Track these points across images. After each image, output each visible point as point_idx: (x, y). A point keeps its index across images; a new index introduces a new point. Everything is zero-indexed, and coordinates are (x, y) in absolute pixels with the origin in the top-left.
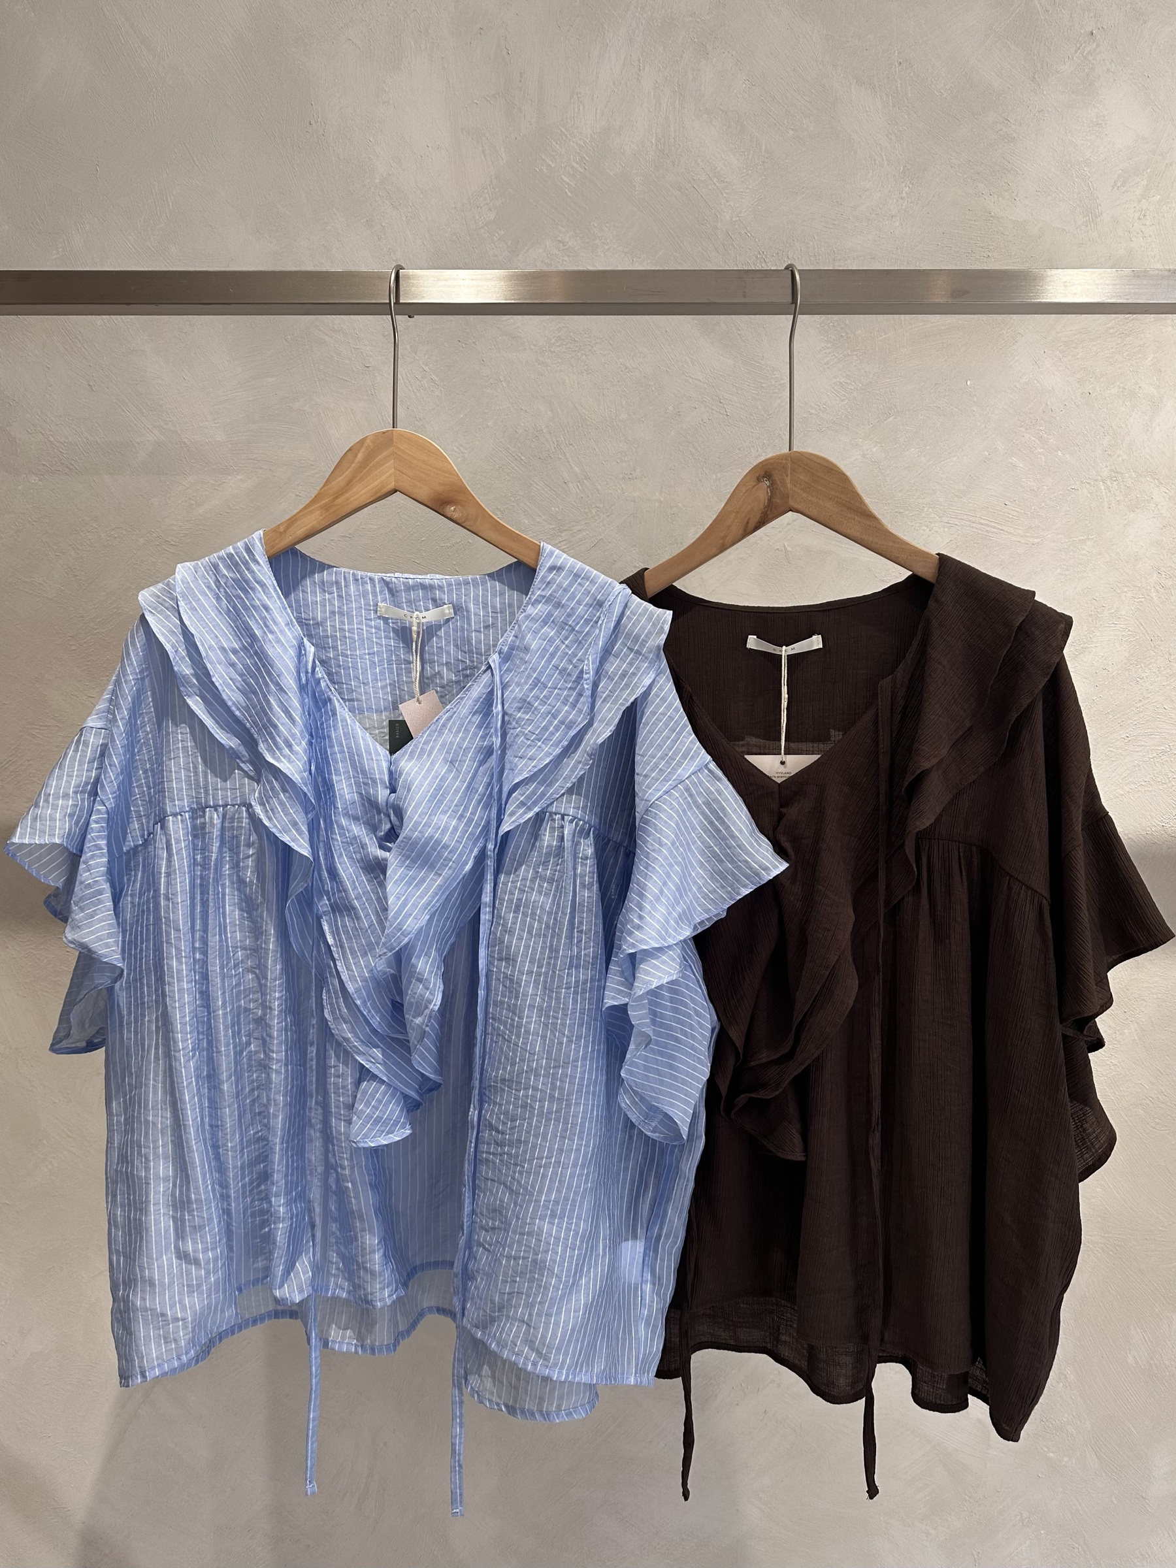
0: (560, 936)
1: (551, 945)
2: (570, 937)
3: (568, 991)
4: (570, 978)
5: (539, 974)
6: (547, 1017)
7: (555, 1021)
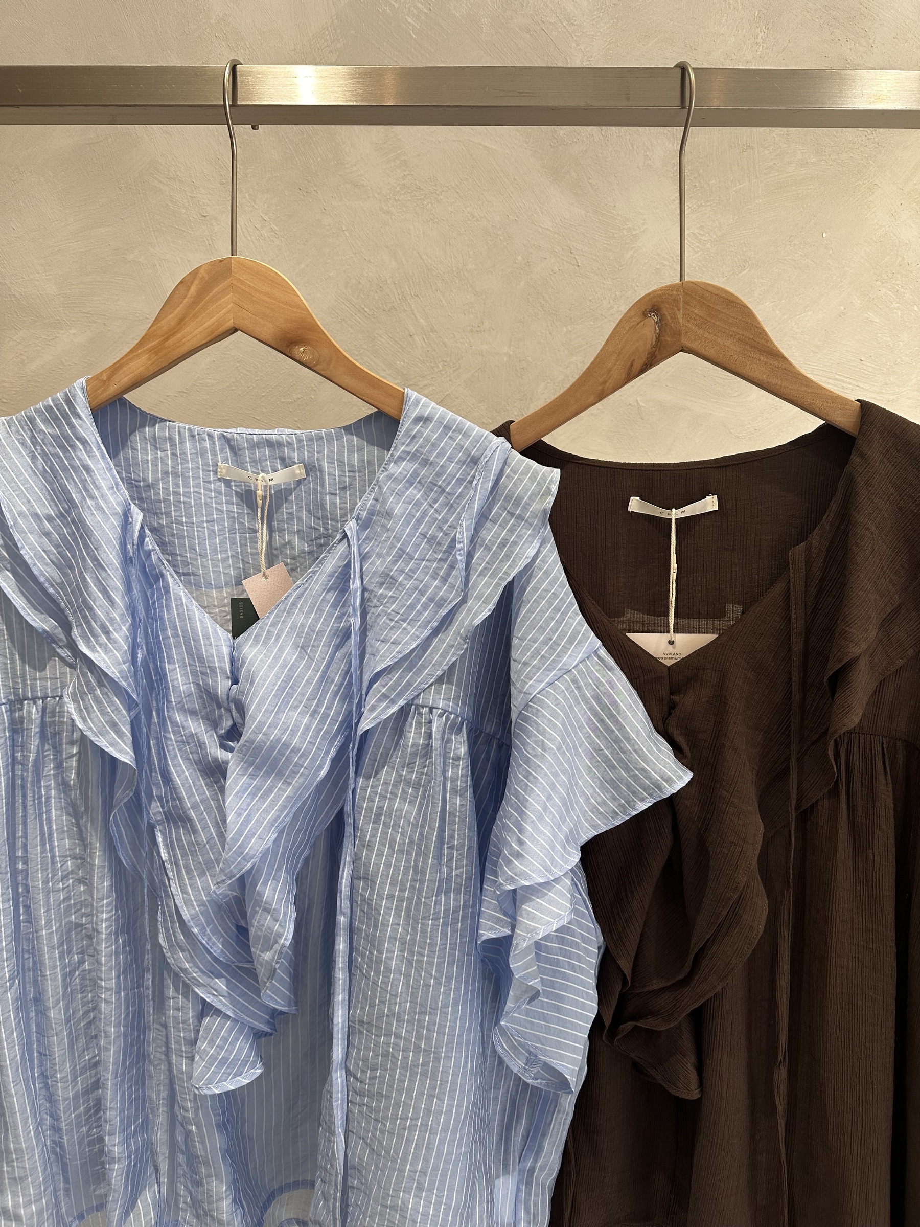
0: (426, 856)
1: (416, 866)
2: (439, 856)
3: (436, 923)
4: (438, 907)
5: (400, 899)
6: (412, 952)
7: (420, 958)
